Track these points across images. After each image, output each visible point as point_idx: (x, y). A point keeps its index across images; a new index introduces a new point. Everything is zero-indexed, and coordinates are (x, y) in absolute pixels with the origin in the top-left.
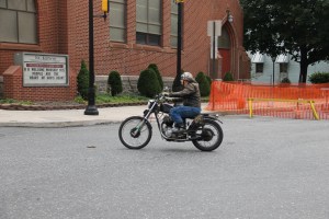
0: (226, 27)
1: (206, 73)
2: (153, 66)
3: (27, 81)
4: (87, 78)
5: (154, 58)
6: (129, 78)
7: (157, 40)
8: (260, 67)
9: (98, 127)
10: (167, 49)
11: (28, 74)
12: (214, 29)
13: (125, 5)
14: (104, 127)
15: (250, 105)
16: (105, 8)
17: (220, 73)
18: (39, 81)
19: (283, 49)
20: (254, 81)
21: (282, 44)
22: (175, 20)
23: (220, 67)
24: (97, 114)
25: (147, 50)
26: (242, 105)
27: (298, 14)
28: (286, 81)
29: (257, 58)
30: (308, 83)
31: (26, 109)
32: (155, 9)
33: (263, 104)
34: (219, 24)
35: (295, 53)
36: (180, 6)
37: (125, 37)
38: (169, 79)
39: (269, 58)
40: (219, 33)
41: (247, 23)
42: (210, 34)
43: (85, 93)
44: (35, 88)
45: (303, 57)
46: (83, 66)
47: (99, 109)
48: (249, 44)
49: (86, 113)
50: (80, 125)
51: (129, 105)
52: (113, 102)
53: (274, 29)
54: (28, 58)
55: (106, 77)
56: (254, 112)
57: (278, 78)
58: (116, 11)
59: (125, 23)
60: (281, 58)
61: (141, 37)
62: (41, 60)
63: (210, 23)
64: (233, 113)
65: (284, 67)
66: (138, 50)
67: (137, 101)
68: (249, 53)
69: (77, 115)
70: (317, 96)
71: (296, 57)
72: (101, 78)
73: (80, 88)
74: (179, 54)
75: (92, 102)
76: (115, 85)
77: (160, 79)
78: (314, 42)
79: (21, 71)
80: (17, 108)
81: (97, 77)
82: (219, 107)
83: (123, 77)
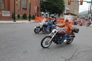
0: (38, 7)
1: (34, 15)
2: (25, 14)
3: (3, 15)
4: (14, 15)
5: (25, 12)
6: (21, 16)
7: (26, 9)
11: (3, 14)
12: (36, 8)
13: (21, 3)
16: (17, 3)
18: (5, 16)
20: (42, 17)
21: (47, 11)
22: (29, 6)
23: (36, 14)
24: (16, 21)
26: (40, 21)
27: (49, 6)
28: (47, 17)
29: (43, 13)
31: (3, 20)
36: (30, 4)
37: (20, 8)
38: (28, 16)
39: (44, 13)
41: (41, 7)
42: (35, 9)
44: (4, 17)
45: (50, 13)
46: (13, 13)
48: (41, 11)
49: (14, 21)
51: (21, 20)
52: (18, 19)
53: (45, 9)
54: (3, 11)
55: (17, 15)
58: (19, 4)
59: (20, 6)
60: (46, 13)
61: (23, 9)
62: (5, 12)
63: (35, 7)
65: (47, 15)
66: (23, 11)
69: (12, 22)
73: (12, 17)
74: (30, 12)
75: (15, 19)
76: (19, 17)
77: (26, 16)
78: (51, 11)
79: (2, 14)
80: (1, 20)
81: (16, 15)
82: (36, 21)
83: (20, 15)
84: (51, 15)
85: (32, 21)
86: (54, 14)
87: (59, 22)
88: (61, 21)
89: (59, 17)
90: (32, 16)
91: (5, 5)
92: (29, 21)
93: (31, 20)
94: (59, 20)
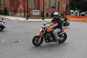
0: (67, 6)
1: (63, 13)
3: (33, 14)
4: (43, 14)
7: (55, 8)
8: (72, 13)
11: (33, 13)
13: (50, 2)
15: (70, 19)
16: (46, 2)
17: (65, 13)
18: (35, 14)
19: (76, 10)
20: (71, 15)
22: (58, 4)
24: (44, 20)
25: (53, 9)
26: (69, 19)
27: (79, 4)
28: (77, 15)
29: (72, 11)
30: (81, 16)
32: (54, 2)
33: (72, 19)
34: (65, 5)
36: (59, 2)
37: (49, 7)
39: (74, 11)
40: (65, 7)
41: (70, 5)
42: (64, 7)
43: (42, 16)
45: (80, 11)
46: (42, 12)
48: (71, 9)
50: (41, 22)
51: (50, 18)
52: (47, 18)
53: (75, 6)
54: (33, 10)
55: (46, 14)
56: (71, 20)
57: (75, 15)
58: (48, 3)
59: (49, 5)
60: (76, 11)
61: (52, 7)
62: (35, 11)
63: (64, 5)
65: (76, 13)
66: (51, 9)
69: (41, 20)
70: (82, 18)
71: (79, 11)
72: (45, 14)
73: (41, 16)
74: (58, 10)
75: (43, 18)
76: (47, 15)
78: (82, 9)
80: (32, 18)
83: (49, 14)
84: (81, 13)
86: (85, 12)
91: (35, 4)
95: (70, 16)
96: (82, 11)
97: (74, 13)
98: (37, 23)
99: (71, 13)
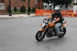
1: (35, 7)
2: (23, 6)
4: (9, 8)
5: (24, 4)
6: (19, 8)
8: (46, 6)
9: (12, 19)
10: (26, 2)
14: (13, 18)
15: (43, 14)
17: (37, 7)
19: (50, 3)
20: (44, 9)
21: (50, 2)
23: (38, 6)
24: (12, 16)
25: (22, 2)
28: (51, 9)
33: (46, 14)
35: (53, 3)
38: (27, 9)
39: (48, 4)
45: (54, 4)
46: (8, 5)
47: (12, 15)
48: (44, 2)
49: (9, 16)
50: (8, 18)
51: (19, 14)
52: (15, 13)
55: (13, 8)
60: (50, 4)
64: (40, 16)
65: (50, 6)
66: (20, 2)
67: (20, 13)
68: (43, 3)
69: (7, 16)
71: (53, 4)
72: (12, 8)
73: (8, 10)
74: (29, 3)
75: (10, 13)
76: (15, 10)
77: (25, 9)
78: (56, 1)
81: (11, 8)
82: (37, 14)
83: (17, 8)
85: (32, 15)
86: (60, 5)
87: (66, 14)
88: (69, 13)
89: (66, 9)
90: (32, 9)
92: (28, 15)
93: (30, 14)
94: (66, 13)
95: (43, 11)
96: (56, 5)
97: (47, 7)
98: (2, 20)
99: (44, 6)
